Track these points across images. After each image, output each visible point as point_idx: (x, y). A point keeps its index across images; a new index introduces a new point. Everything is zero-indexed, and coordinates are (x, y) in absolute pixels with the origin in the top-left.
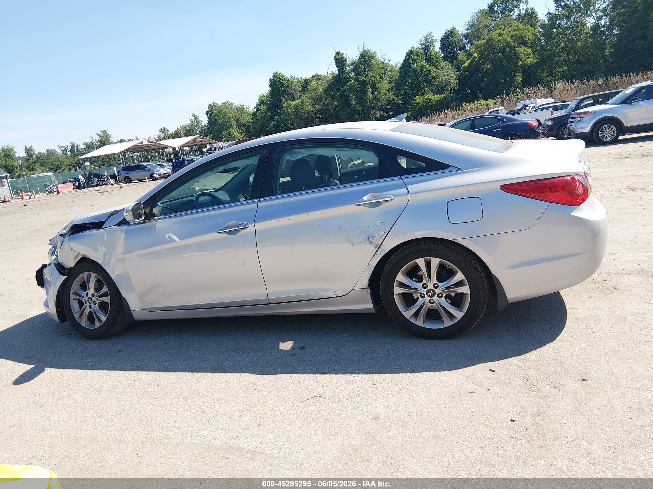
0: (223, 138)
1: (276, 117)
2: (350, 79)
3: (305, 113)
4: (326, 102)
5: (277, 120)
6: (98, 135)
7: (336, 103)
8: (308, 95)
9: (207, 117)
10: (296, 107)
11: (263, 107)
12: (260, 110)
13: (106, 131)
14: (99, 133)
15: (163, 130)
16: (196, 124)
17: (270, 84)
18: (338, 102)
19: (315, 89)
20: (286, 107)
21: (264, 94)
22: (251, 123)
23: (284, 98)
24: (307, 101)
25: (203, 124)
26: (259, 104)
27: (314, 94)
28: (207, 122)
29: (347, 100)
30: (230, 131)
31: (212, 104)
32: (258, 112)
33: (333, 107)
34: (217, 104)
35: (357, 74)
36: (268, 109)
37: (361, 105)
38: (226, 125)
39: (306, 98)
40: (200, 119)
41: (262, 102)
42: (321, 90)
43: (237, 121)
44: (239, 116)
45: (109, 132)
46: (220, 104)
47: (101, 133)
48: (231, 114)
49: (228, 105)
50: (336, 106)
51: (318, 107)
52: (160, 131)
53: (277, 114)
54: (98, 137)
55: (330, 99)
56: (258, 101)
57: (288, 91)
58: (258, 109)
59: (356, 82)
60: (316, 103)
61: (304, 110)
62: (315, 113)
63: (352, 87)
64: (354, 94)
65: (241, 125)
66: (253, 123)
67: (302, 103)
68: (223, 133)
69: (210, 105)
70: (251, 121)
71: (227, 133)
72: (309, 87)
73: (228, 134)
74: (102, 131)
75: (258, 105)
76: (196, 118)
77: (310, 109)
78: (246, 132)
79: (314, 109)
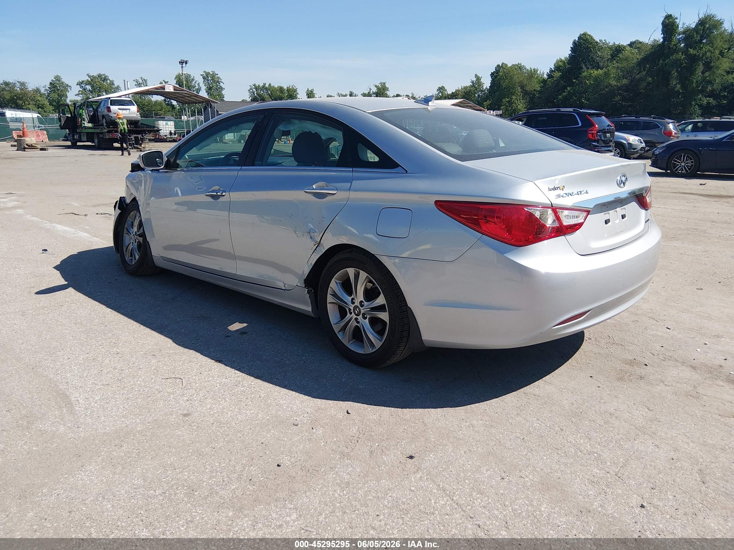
0: (502, 105)
1: (569, 88)
2: (676, 51)
3: (607, 87)
4: (638, 77)
5: (569, 92)
6: (376, 86)
7: (650, 79)
8: (616, 65)
9: (491, 79)
10: (596, 79)
11: (558, 74)
12: (553, 77)
13: (384, 83)
14: (378, 84)
15: (441, 89)
16: (477, 86)
17: (572, 46)
18: (653, 78)
19: (626, 59)
20: (585, 77)
21: (563, 58)
22: (538, 91)
23: (586, 66)
24: (613, 72)
25: (484, 88)
26: (553, 69)
27: (625, 64)
28: (489, 85)
29: (666, 77)
30: (512, 99)
31: (501, 65)
32: (550, 79)
33: (645, 84)
34: (506, 65)
35: (687, 46)
36: (561, 77)
37: (684, 87)
38: (509, 92)
39: (613, 69)
40: (482, 80)
41: (558, 68)
42: (635, 61)
43: (522, 87)
44: (526, 82)
45: (387, 85)
46: (509, 65)
47: (379, 85)
48: (516, 79)
49: (519, 67)
50: (649, 83)
51: (625, 81)
52: (438, 90)
53: (572, 84)
54: (376, 88)
55: (644, 73)
56: (553, 67)
57: (592, 58)
58: (550, 76)
59: (684, 56)
60: (624, 77)
61: (606, 84)
62: (619, 88)
63: (677, 63)
64: (677, 71)
65: (525, 93)
66: (540, 92)
67: (607, 75)
68: (504, 100)
69: (498, 66)
70: (539, 89)
71: (507, 100)
72: (620, 55)
73: (508, 102)
74: (381, 83)
75: (551, 71)
76: (478, 78)
77: (614, 83)
78: (529, 102)
79: (619, 84)
